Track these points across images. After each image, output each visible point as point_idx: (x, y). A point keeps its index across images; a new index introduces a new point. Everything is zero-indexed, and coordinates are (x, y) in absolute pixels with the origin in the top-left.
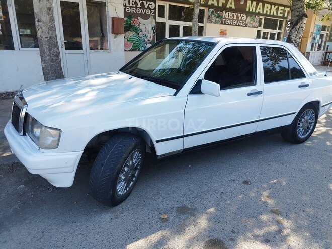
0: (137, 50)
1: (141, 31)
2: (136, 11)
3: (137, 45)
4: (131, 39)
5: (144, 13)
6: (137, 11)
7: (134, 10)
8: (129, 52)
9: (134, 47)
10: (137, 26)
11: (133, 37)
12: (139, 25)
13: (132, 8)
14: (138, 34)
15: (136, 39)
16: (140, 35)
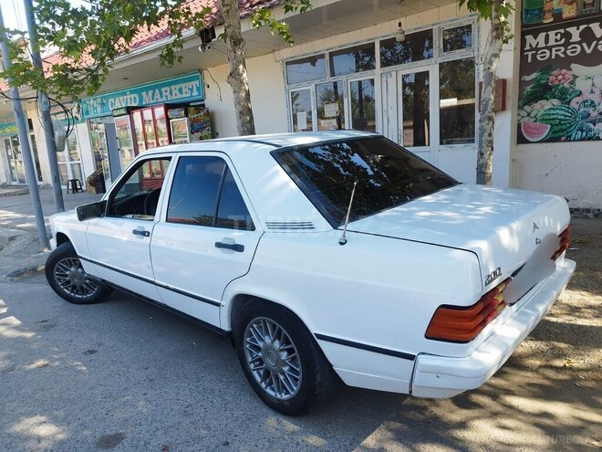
0: (563, 138)
1: (578, 96)
2: (564, 53)
3: (564, 127)
4: (548, 117)
5: (588, 51)
6: (568, 52)
7: (559, 53)
8: (540, 145)
9: (555, 132)
10: (566, 85)
11: (552, 112)
12: (572, 83)
13: (554, 49)
14: (569, 103)
15: (560, 114)
16: (573, 104)
